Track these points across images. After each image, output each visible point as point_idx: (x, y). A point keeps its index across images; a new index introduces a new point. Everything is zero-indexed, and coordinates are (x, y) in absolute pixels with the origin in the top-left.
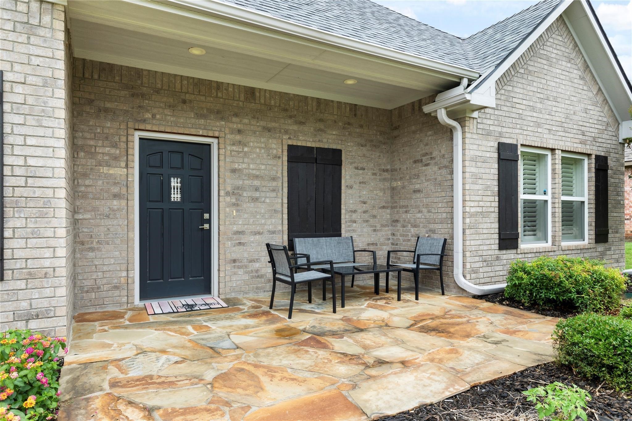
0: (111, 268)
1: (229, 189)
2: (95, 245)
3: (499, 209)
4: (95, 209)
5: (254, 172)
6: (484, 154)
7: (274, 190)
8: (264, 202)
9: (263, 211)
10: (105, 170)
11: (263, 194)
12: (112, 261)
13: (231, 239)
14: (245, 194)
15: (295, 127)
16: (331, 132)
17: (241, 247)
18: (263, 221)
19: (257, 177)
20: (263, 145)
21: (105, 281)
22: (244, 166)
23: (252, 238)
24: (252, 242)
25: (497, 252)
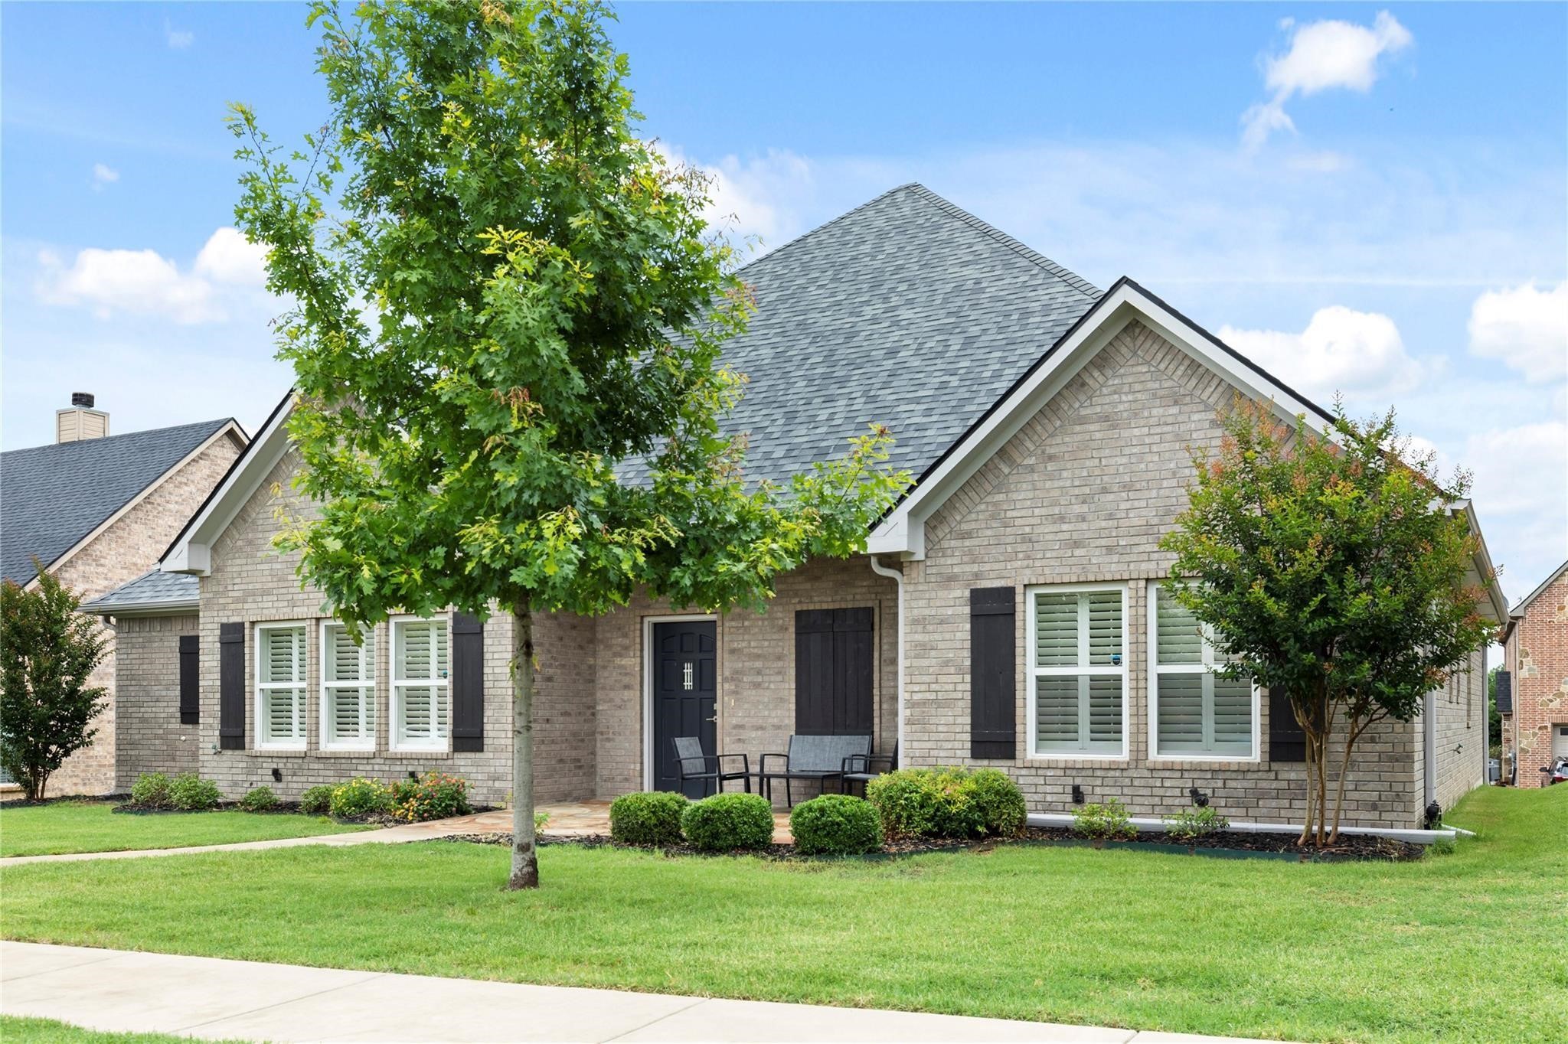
0: (622, 759)
1: (727, 673)
2: (611, 736)
3: (972, 695)
4: (611, 700)
5: (756, 651)
6: (941, 611)
7: (779, 673)
8: (768, 688)
9: (766, 700)
10: (618, 661)
11: (766, 678)
12: (623, 752)
13: (729, 734)
14: (745, 680)
15: (808, 586)
16: (860, 584)
17: (741, 745)
18: (766, 713)
19: (758, 657)
20: (766, 616)
21: (618, 772)
22: (744, 644)
23: (753, 734)
24: (753, 739)
25: (969, 762)
